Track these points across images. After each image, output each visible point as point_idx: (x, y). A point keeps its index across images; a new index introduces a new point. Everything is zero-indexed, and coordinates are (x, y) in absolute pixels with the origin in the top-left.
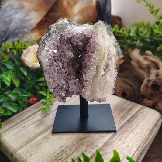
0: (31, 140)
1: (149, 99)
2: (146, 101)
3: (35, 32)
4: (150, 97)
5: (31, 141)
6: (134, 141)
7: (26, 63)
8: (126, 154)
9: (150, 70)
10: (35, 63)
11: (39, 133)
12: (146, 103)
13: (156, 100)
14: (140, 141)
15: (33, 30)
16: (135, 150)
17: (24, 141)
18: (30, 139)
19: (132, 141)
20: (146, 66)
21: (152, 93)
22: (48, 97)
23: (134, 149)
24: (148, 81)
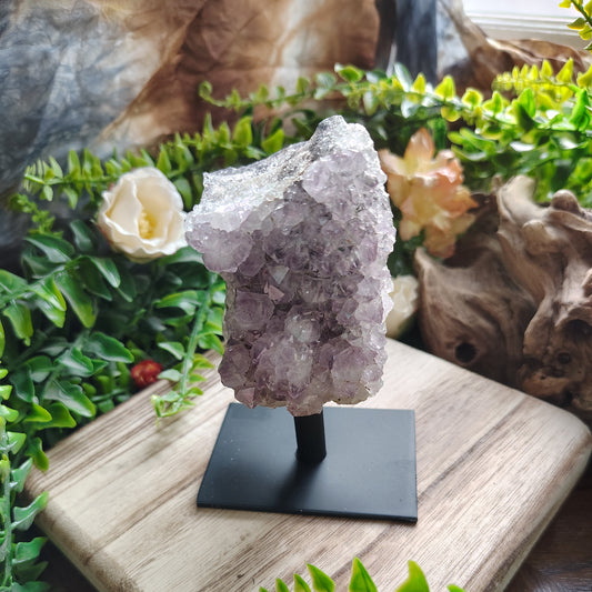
0: (147, 511)
1: (554, 373)
2: (543, 378)
3: (142, 113)
4: (559, 367)
5: (146, 515)
6: (487, 520)
7: (115, 239)
8: (455, 563)
9: (567, 265)
10: (146, 242)
11: (172, 488)
12: (540, 387)
13: (578, 377)
14: (506, 523)
15: (134, 106)
16: (486, 553)
17: (126, 516)
18: (144, 508)
19: (479, 520)
20: (553, 249)
21: (564, 351)
22: (189, 364)
23: (485, 548)
24: (557, 307)
